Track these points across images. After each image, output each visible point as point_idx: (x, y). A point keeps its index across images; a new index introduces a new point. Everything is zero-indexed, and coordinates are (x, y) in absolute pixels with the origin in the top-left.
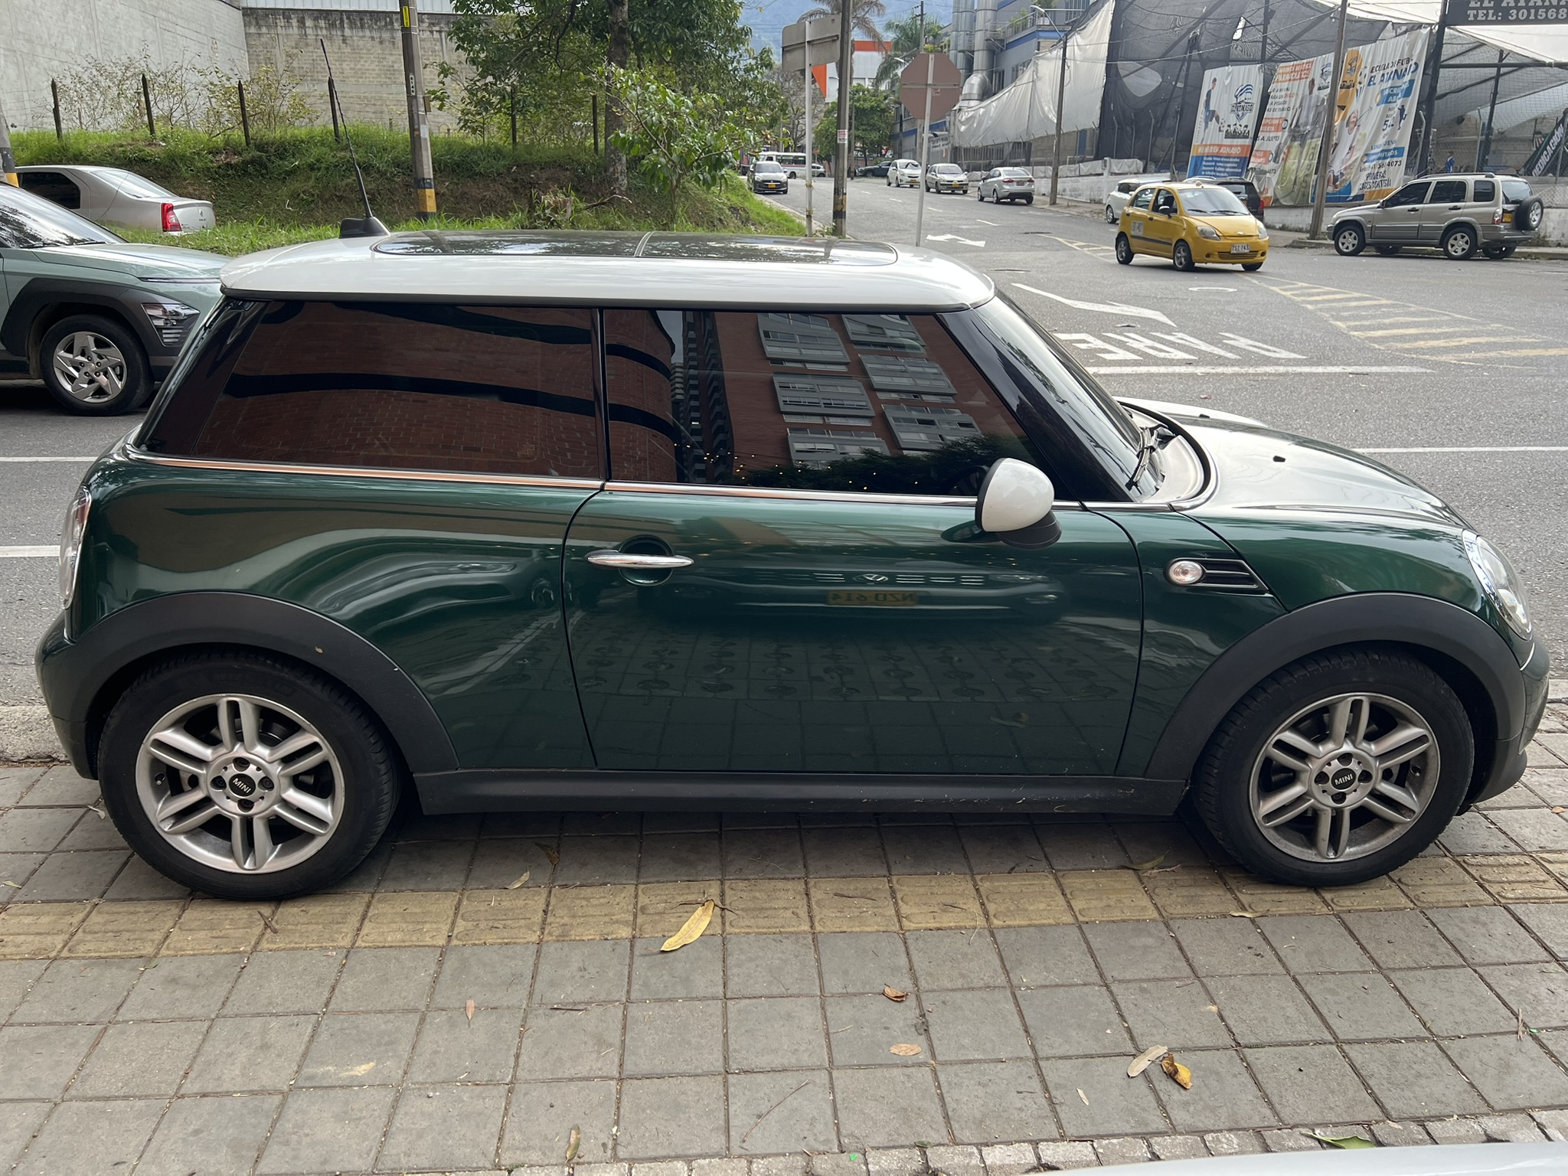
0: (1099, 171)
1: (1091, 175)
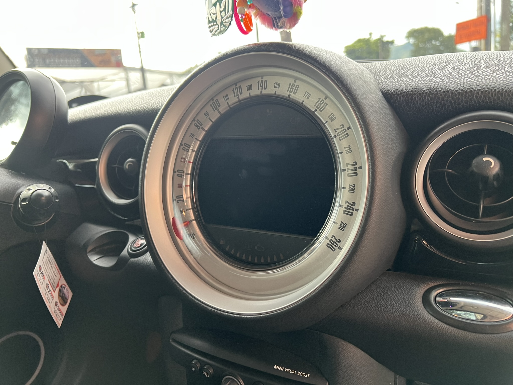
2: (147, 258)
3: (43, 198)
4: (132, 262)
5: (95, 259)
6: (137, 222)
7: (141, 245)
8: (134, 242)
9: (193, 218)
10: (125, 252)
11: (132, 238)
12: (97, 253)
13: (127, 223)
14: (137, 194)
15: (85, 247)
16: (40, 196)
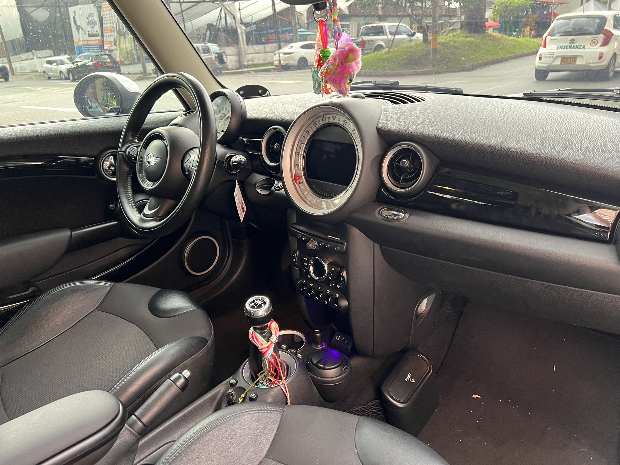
0: (32, 57)
1: (27, 60)
2: (283, 191)
3: (242, 162)
4: (276, 193)
5: (259, 190)
6: (279, 175)
7: (280, 185)
8: (277, 184)
9: (303, 175)
10: (273, 188)
11: (276, 182)
12: (260, 188)
13: (273, 175)
14: (279, 162)
15: (255, 184)
16: (241, 161)
